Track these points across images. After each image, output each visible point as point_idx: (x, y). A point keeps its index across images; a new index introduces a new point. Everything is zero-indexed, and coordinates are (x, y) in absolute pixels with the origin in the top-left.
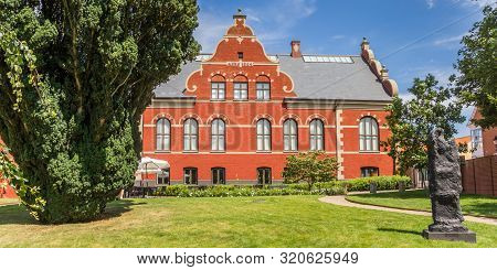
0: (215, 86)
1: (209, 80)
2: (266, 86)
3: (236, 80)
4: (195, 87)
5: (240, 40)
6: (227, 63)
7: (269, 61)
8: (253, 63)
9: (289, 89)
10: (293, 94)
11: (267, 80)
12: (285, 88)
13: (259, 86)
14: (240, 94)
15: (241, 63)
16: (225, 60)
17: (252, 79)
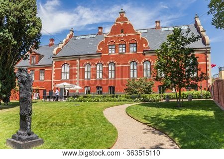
0: (110, 47)
1: (108, 44)
2: (135, 45)
3: (120, 43)
4: (101, 48)
5: (122, 24)
6: (116, 36)
7: (136, 32)
8: (128, 34)
9: (146, 45)
10: (148, 48)
11: (135, 42)
12: (144, 45)
13: (132, 45)
14: (122, 50)
15: (122, 35)
16: (115, 34)
17: (127, 42)
